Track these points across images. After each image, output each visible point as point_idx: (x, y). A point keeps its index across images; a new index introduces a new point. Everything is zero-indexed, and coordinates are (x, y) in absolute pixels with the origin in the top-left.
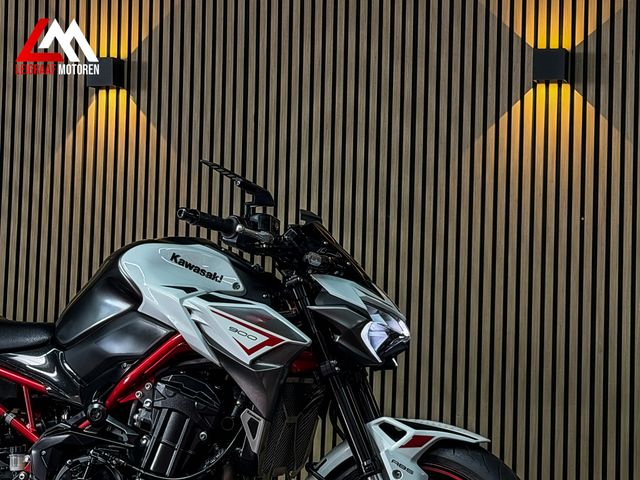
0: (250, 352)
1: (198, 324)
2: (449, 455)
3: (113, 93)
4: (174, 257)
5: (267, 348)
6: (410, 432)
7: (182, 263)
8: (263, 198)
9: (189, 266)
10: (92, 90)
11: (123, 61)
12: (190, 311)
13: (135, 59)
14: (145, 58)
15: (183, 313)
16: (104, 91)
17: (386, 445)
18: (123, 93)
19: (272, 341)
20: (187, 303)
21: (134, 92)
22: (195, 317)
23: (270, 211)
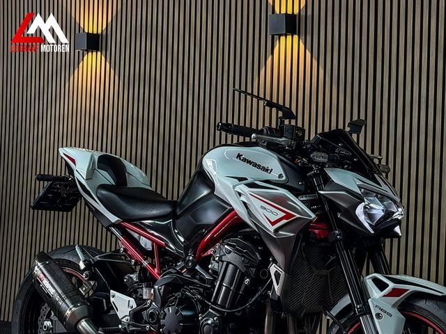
0: (273, 224)
1: (245, 203)
2: (422, 304)
3: (289, 37)
4: (239, 156)
5: (284, 221)
6: (391, 285)
7: (244, 160)
8: (288, 114)
9: (249, 162)
10: (276, 37)
11: (295, 16)
12: (240, 194)
13: (303, 13)
14: (309, 13)
15: (235, 196)
16: (284, 37)
17: (375, 293)
18: (296, 37)
19: (288, 216)
20: (237, 189)
21: (303, 37)
22: (242, 198)
23: (293, 122)
